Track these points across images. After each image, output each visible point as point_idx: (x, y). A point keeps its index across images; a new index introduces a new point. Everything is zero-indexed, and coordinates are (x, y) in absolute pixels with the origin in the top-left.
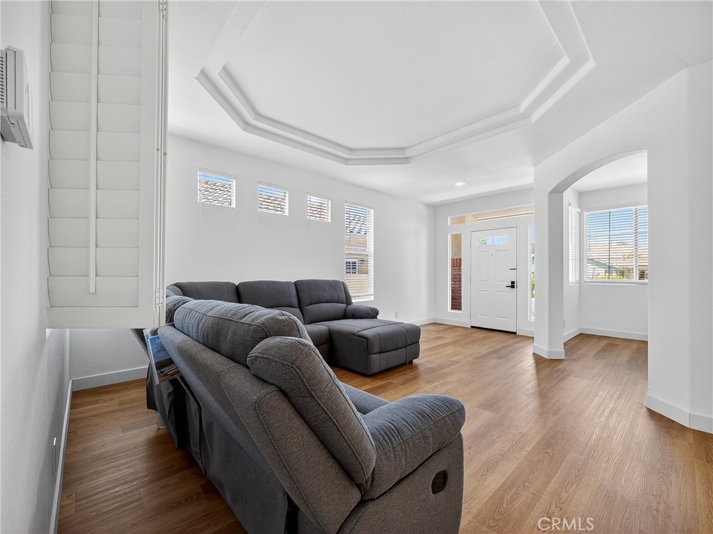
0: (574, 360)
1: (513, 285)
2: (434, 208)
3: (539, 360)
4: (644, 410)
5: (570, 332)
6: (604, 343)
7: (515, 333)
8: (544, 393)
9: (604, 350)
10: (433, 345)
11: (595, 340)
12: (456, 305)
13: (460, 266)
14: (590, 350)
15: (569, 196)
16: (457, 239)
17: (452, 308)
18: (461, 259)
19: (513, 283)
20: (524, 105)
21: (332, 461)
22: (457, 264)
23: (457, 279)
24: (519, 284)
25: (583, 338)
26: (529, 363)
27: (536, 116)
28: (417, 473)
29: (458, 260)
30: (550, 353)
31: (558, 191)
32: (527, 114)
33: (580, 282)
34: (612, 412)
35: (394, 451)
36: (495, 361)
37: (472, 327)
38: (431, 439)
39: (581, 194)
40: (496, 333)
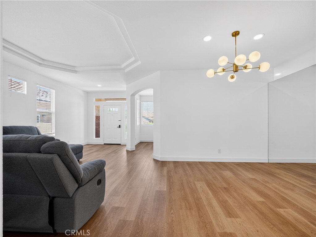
0: (138, 150)
1: (120, 127)
2: (87, 93)
3: (128, 151)
4: (153, 159)
5: (137, 142)
6: (146, 144)
7: (120, 144)
8: (129, 161)
9: (146, 146)
10: (88, 153)
11: (144, 143)
12: (98, 135)
13: (99, 119)
14: (142, 146)
15: (137, 96)
16: (98, 108)
17: (96, 137)
18: (99, 116)
19: (120, 126)
20: (123, 66)
21: (71, 175)
22: (98, 118)
23: (98, 125)
24: (122, 126)
25: (141, 143)
26: (124, 153)
27: (127, 70)
28: (93, 179)
29: (98, 117)
30: (131, 149)
31: (133, 95)
32: (124, 69)
33: (140, 125)
34: (145, 161)
35: (87, 173)
36: (114, 154)
37: (104, 144)
38: (97, 169)
39: (141, 96)
40: (114, 145)
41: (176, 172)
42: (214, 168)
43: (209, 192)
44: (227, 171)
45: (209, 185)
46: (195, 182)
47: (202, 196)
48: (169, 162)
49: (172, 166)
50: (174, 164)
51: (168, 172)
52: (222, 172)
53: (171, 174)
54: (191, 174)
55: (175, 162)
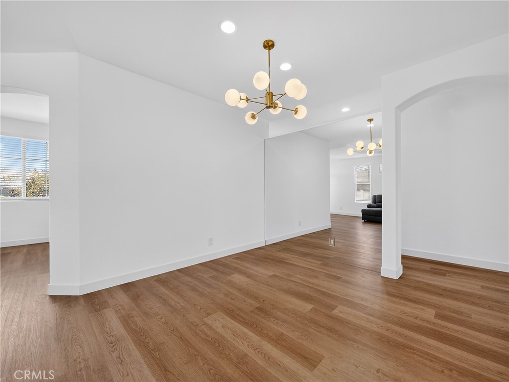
41: (146, 314)
42: (212, 275)
43: (245, 330)
44: (233, 274)
45: (231, 313)
46: (206, 319)
47: (243, 347)
48: (109, 290)
49: (123, 299)
50: (125, 292)
51: (126, 321)
52: (228, 278)
53: (136, 325)
54: (182, 305)
55: (126, 287)
